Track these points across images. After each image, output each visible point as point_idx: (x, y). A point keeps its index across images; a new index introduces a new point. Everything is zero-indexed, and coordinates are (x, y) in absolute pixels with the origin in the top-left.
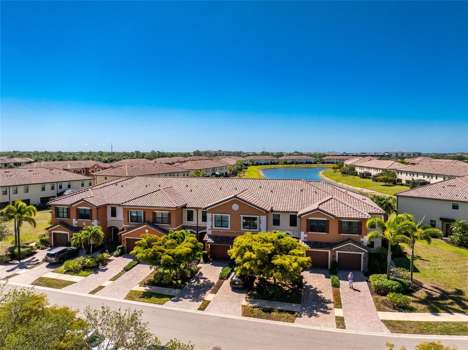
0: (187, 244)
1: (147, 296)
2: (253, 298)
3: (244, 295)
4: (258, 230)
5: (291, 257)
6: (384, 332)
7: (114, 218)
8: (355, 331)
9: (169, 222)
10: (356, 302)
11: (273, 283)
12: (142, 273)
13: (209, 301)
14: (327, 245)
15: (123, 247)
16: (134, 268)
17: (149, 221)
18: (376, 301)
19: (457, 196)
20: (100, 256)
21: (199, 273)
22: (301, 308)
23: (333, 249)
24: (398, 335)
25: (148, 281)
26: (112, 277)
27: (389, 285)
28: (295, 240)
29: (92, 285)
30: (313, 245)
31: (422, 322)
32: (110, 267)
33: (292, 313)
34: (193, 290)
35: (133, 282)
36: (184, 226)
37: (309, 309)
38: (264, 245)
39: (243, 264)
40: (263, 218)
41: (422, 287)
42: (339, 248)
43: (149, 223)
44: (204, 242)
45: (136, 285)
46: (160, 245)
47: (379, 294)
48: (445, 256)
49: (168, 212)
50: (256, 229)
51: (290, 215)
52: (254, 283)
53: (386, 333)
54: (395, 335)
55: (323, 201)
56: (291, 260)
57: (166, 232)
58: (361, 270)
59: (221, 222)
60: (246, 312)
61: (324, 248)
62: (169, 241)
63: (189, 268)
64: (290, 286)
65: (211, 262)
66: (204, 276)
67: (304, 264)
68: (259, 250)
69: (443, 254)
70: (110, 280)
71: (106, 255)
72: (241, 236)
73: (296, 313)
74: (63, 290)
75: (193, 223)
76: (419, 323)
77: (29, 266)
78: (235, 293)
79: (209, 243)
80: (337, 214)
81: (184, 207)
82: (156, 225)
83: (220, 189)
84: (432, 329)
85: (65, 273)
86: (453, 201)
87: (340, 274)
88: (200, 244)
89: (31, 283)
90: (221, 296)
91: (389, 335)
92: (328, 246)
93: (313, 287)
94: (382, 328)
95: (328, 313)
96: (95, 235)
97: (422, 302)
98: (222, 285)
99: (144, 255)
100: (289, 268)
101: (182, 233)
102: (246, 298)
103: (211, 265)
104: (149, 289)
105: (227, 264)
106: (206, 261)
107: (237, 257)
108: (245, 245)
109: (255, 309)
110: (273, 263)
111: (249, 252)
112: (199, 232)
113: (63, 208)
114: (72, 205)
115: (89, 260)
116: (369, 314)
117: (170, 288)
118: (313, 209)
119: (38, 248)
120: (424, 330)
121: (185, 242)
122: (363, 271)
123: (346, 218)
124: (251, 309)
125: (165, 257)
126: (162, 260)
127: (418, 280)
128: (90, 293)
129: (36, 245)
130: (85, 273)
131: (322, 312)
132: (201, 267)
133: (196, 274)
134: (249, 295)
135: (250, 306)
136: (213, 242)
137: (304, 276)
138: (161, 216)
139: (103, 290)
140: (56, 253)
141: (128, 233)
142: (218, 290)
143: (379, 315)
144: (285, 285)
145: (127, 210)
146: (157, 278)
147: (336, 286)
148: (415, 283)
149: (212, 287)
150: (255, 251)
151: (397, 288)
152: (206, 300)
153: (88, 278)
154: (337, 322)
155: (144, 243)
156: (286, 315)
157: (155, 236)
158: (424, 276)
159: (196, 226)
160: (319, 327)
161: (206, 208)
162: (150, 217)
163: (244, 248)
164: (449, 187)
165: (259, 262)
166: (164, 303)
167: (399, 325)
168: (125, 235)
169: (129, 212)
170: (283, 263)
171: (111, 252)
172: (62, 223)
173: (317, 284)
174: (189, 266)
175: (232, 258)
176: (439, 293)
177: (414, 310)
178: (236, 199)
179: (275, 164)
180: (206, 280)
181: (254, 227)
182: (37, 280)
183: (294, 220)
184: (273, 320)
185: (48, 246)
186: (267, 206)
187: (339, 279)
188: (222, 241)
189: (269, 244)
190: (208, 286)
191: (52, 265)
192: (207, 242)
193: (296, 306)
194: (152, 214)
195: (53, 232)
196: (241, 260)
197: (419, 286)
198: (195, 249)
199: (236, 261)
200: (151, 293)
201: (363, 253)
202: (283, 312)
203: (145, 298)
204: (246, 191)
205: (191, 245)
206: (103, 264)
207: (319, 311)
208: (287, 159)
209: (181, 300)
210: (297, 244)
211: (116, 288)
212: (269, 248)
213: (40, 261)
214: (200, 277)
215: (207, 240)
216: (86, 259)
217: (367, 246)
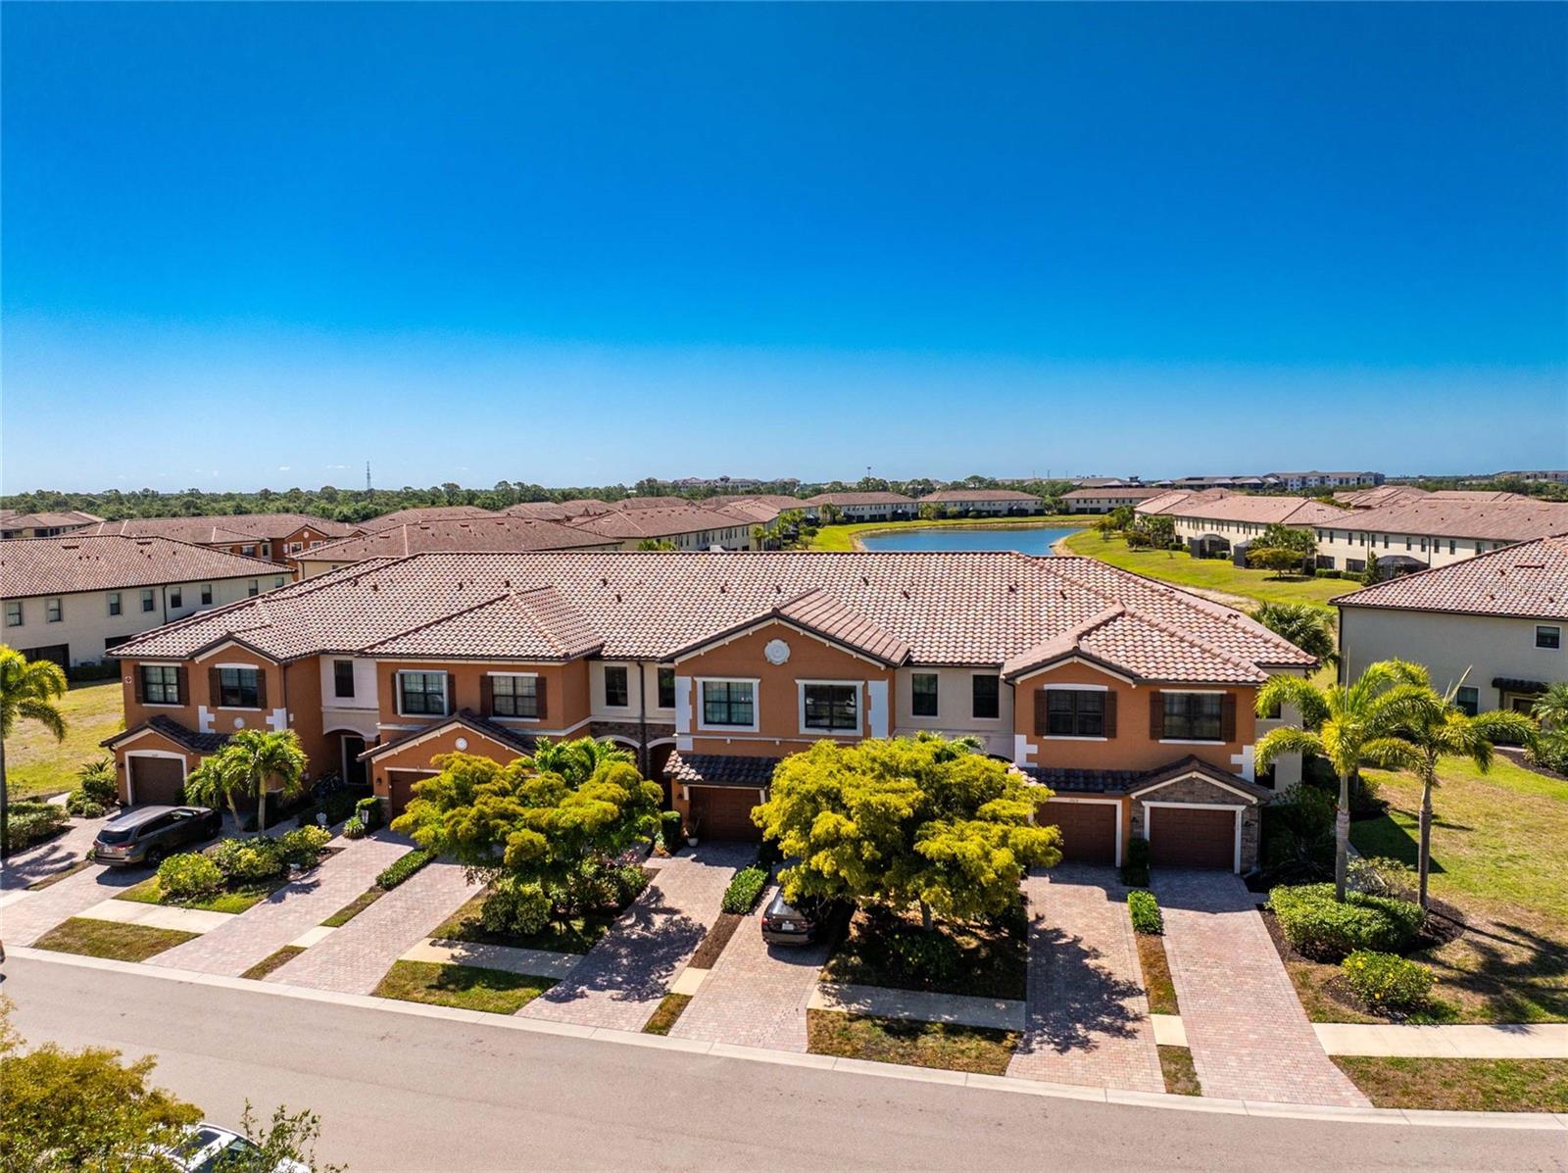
0: (601, 789)
1: (456, 982)
2: (848, 980)
3: (815, 972)
4: (859, 732)
5: (988, 830)
6: (1346, 1103)
7: (345, 702)
8: (1239, 1103)
9: (541, 712)
10: (1227, 990)
11: (921, 923)
12: (444, 893)
13: (685, 996)
14: (1110, 781)
15: (378, 802)
16: (416, 877)
17: (467, 709)
18: (1304, 985)
19: (1552, 601)
20: (291, 836)
21: (649, 890)
22: (1029, 1019)
23: (1133, 796)
24: (1404, 1116)
25: (462, 924)
26: (333, 914)
27: (1346, 924)
28: (996, 765)
29: (256, 944)
30: (1058, 783)
31: (1483, 1061)
32: (329, 875)
33: (996, 1035)
34: (626, 956)
35: (410, 930)
36: (597, 723)
37: (1057, 1020)
38: (887, 786)
39: (810, 857)
40: (879, 689)
41: (1464, 927)
42: (1155, 791)
43: (467, 715)
44: (666, 781)
45: (418, 940)
46: (504, 793)
47: (1310, 958)
48: (1526, 813)
49: (536, 675)
50: (855, 728)
51: (975, 677)
52: (851, 925)
53: (1356, 1108)
54: (1392, 1118)
55: (1092, 625)
56: (987, 838)
57: (527, 745)
58: (1232, 867)
59: (726, 707)
60: (826, 1039)
61: (1102, 791)
62: (538, 779)
63: (611, 876)
64: (982, 933)
65: (695, 849)
66: (667, 903)
67: (1035, 853)
68: (866, 806)
69: (1516, 804)
70: (324, 925)
71: (314, 833)
72: (800, 754)
73: (1011, 1035)
74: (147, 968)
75: (629, 713)
76: (1475, 1067)
77: (37, 879)
78: (781, 963)
79: (683, 782)
80: (1145, 669)
81: (595, 655)
82: (494, 724)
83: (723, 591)
84: (1527, 1089)
85: (164, 902)
86: (1538, 618)
87: (1160, 882)
88: (650, 786)
89: (33, 940)
90: (731, 976)
91: (1370, 1115)
92: (1115, 785)
93: (1065, 936)
94: (1336, 1091)
95: (1130, 1035)
96: (273, 762)
97: (1469, 982)
98: (735, 935)
99: (444, 831)
100: (982, 871)
101: (586, 748)
102: (824, 980)
103: (693, 860)
104: (464, 953)
105: (750, 858)
106: (676, 847)
107: (785, 832)
108: (813, 788)
109: (858, 1025)
110: (922, 850)
111: (829, 813)
112: (649, 745)
113: (163, 668)
114: (193, 655)
115: (251, 854)
116: (1281, 1032)
117: (545, 950)
118: (1058, 651)
119: (77, 812)
120: (1498, 1092)
121: (593, 780)
122: (1242, 873)
123: (1176, 684)
124: (843, 1023)
125: (520, 836)
126: (508, 849)
127: (1446, 901)
128: (246, 975)
129: (70, 803)
130: (236, 899)
131: (1105, 1029)
132: (657, 871)
133: (638, 895)
134: (831, 971)
135: (838, 1014)
136: (699, 777)
137: (1030, 896)
138: (510, 691)
139: (295, 962)
140: (132, 828)
141: (395, 752)
142: (718, 955)
143: (1320, 1037)
144: (962, 931)
145: (390, 672)
146: (496, 914)
147: (1149, 928)
148: (1437, 914)
149: (696, 943)
150: (852, 807)
151: (1377, 934)
152: (674, 990)
153: (245, 919)
154: (1166, 1068)
155: (446, 788)
156: (973, 1044)
157: (483, 762)
158: (1465, 885)
159: (638, 721)
160: (1102, 1091)
161: (670, 659)
162: (470, 695)
163: (813, 799)
164: (1523, 571)
165: (868, 850)
166: (518, 1007)
167: (1400, 1074)
168: (382, 761)
169: (398, 677)
170: (956, 850)
171: (334, 823)
172: (162, 723)
173: (1080, 922)
174: (612, 867)
175: (767, 835)
176: (1530, 948)
177: (1446, 1015)
178: (778, 623)
179: (908, 520)
180: (676, 917)
181: (846, 723)
182: (56, 929)
183: (986, 694)
184: (925, 1065)
185: (113, 805)
186: (892, 647)
187: (1160, 903)
188: (730, 776)
189: (906, 782)
190: (682, 941)
191: (119, 874)
192: (679, 777)
193: (1008, 1008)
194: (477, 681)
195: (128, 754)
196: (802, 845)
197: (1450, 924)
198: (633, 806)
199: (781, 846)
200: (471, 969)
201: (1240, 809)
202: (962, 1034)
203: (448, 990)
204: (814, 596)
205: (616, 790)
206: (302, 865)
207: (1094, 1028)
208: (945, 503)
209: (582, 995)
210: (1004, 779)
211: (343, 954)
212: (904, 798)
213: (81, 858)
214: (653, 906)
215: (678, 773)
216: (242, 850)
217: (1252, 780)
